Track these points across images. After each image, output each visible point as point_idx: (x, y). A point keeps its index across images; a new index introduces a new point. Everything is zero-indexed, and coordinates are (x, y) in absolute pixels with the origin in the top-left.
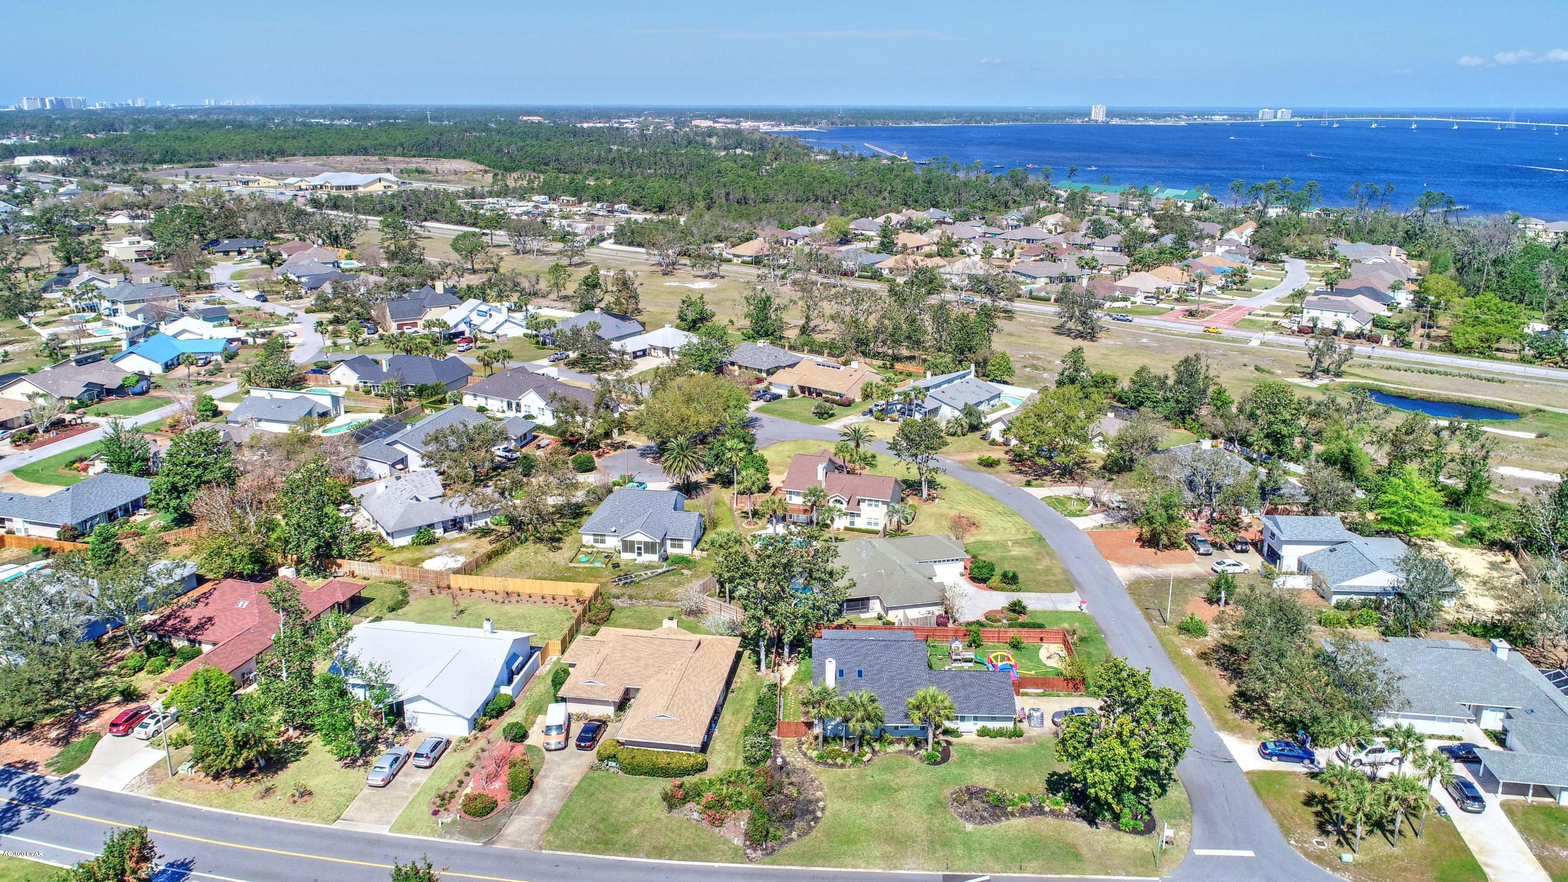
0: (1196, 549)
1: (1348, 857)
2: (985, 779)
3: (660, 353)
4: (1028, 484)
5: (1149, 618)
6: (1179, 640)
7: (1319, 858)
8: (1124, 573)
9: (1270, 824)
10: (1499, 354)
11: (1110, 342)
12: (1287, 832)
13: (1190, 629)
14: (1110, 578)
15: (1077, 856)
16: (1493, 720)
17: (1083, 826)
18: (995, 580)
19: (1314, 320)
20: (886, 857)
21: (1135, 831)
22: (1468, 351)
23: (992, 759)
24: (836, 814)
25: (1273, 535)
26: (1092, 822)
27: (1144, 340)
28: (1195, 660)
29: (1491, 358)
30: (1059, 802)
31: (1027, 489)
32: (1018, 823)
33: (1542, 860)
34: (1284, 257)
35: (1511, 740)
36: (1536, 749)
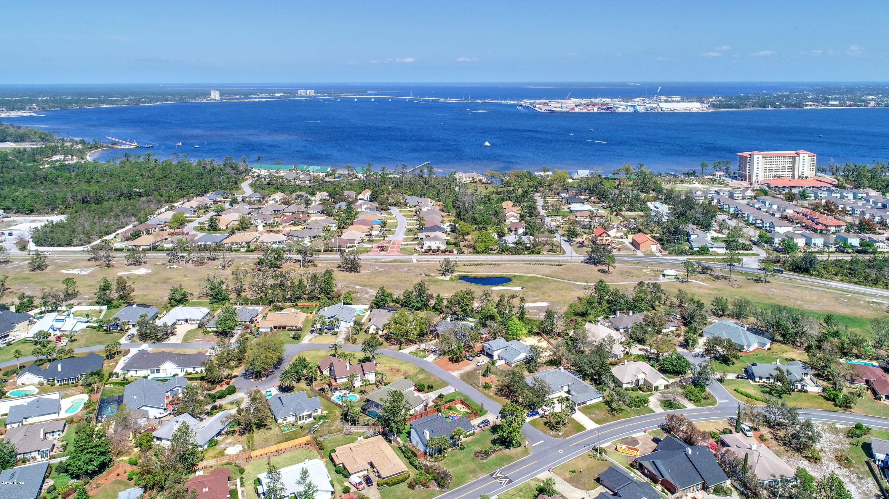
0: (468, 359)
1: (560, 434)
2: (478, 448)
3: (183, 322)
4: (400, 349)
5: (474, 387)
6: (486, 391)
7: (555, 436)
8: (456, 374)
9: (541, 433)
10: (491, 252)
11: (365, 271)
12: (546, 433)
13: (486, 387)
14: (453, 377)
15: (512, 457)
16: (566, 389)
17: (507, 450)
18: (426, 389)
19: (430, 247)
20: (474, 476)
21: (518, 447)
22: (482, 252)
23: (474, 442)
24: (453, 472)
25: (489, 349)
26: (509, 448)
27: (376, 268)
28: (495, 396)
29: (489, 254)
30: (497, 447)
31: (400, 351)
32: (493, 455)
33: (592, 419)
34: (390, 207)
35: (572, 392)
36: (578, 393)
